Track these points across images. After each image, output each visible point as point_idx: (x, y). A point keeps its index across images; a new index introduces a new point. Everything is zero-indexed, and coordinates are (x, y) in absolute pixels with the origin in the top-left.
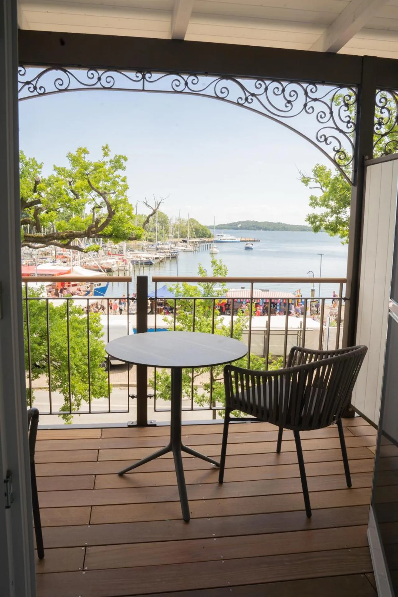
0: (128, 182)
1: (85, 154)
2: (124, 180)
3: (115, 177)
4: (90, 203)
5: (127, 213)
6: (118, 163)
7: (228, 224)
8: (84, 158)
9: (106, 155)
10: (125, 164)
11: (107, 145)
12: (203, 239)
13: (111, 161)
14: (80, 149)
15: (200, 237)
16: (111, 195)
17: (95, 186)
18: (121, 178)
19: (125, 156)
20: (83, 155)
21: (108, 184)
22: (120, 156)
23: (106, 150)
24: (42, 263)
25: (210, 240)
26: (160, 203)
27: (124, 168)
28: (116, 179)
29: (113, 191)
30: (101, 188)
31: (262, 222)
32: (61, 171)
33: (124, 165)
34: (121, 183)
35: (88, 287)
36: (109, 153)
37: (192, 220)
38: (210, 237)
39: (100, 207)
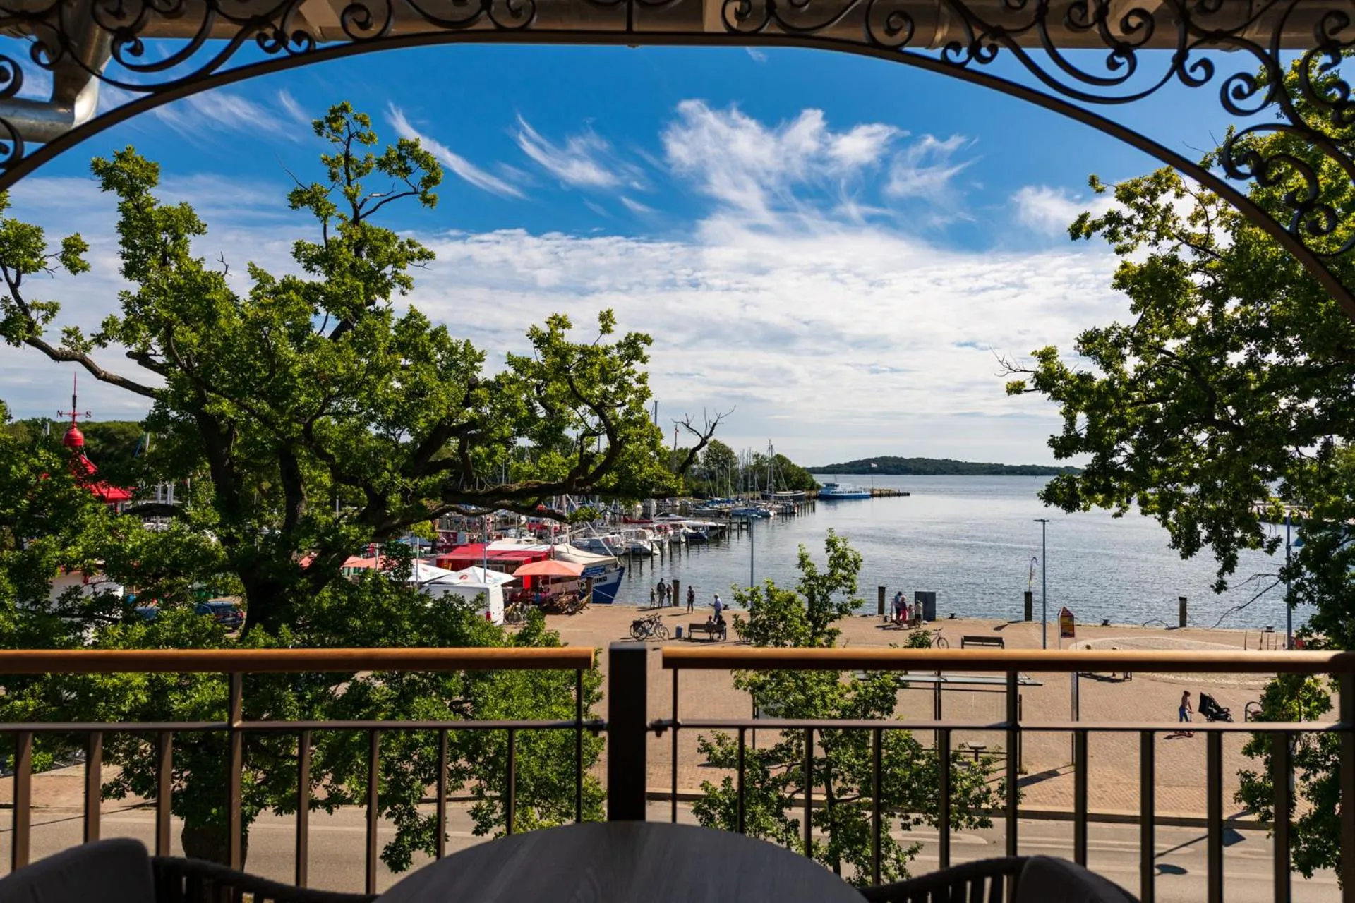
0: (650, 383)
1: (564, 327)
2: (641, 380)
3: (624, 374)
4: (575, 427)
5: (648, 444)
6: (633, 347)
7: (846, 464)
8: (562, 335)
9: (606, 329)
10: (646, 350)
11: (609, 312)
12: (800, 493)
13: (619, 345)
14: (554, 318)
15: (793, 488)
16: (617, 410)
17: (585, 393)
18: (636, 376)
19: (647, 335)
20: (560, 331)
21: (609, 388)
22: (637, 335)
23: (606, 320)
24: (499, 538)
25: (813, 493)
26: (715, 424)
27: (646, 358)
28: (627, 377)
29: (619, 402)
30: (597, 397)
31: (912, 460)
32: (520, 365)
33: (645, 353)
34: (637, 386)
35: (582, 585)
36: (613, 327)
37: (781, 459)
38: (812, 489)
39: (595, 434)
